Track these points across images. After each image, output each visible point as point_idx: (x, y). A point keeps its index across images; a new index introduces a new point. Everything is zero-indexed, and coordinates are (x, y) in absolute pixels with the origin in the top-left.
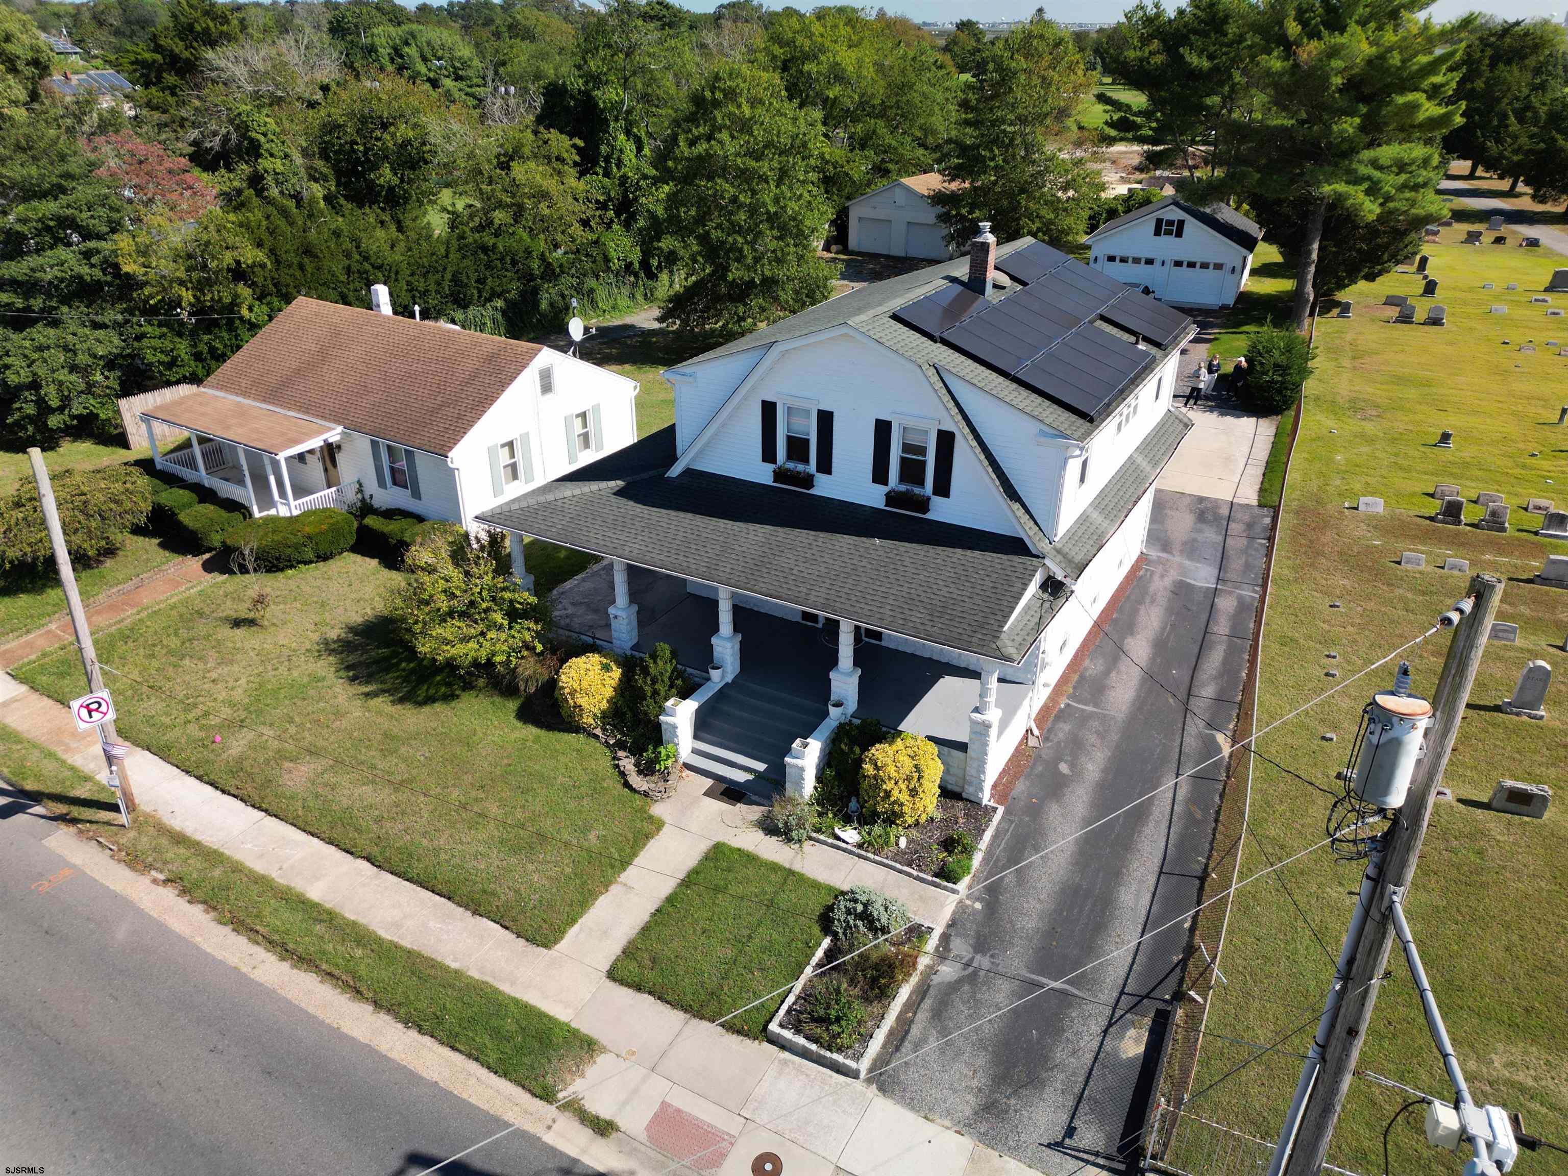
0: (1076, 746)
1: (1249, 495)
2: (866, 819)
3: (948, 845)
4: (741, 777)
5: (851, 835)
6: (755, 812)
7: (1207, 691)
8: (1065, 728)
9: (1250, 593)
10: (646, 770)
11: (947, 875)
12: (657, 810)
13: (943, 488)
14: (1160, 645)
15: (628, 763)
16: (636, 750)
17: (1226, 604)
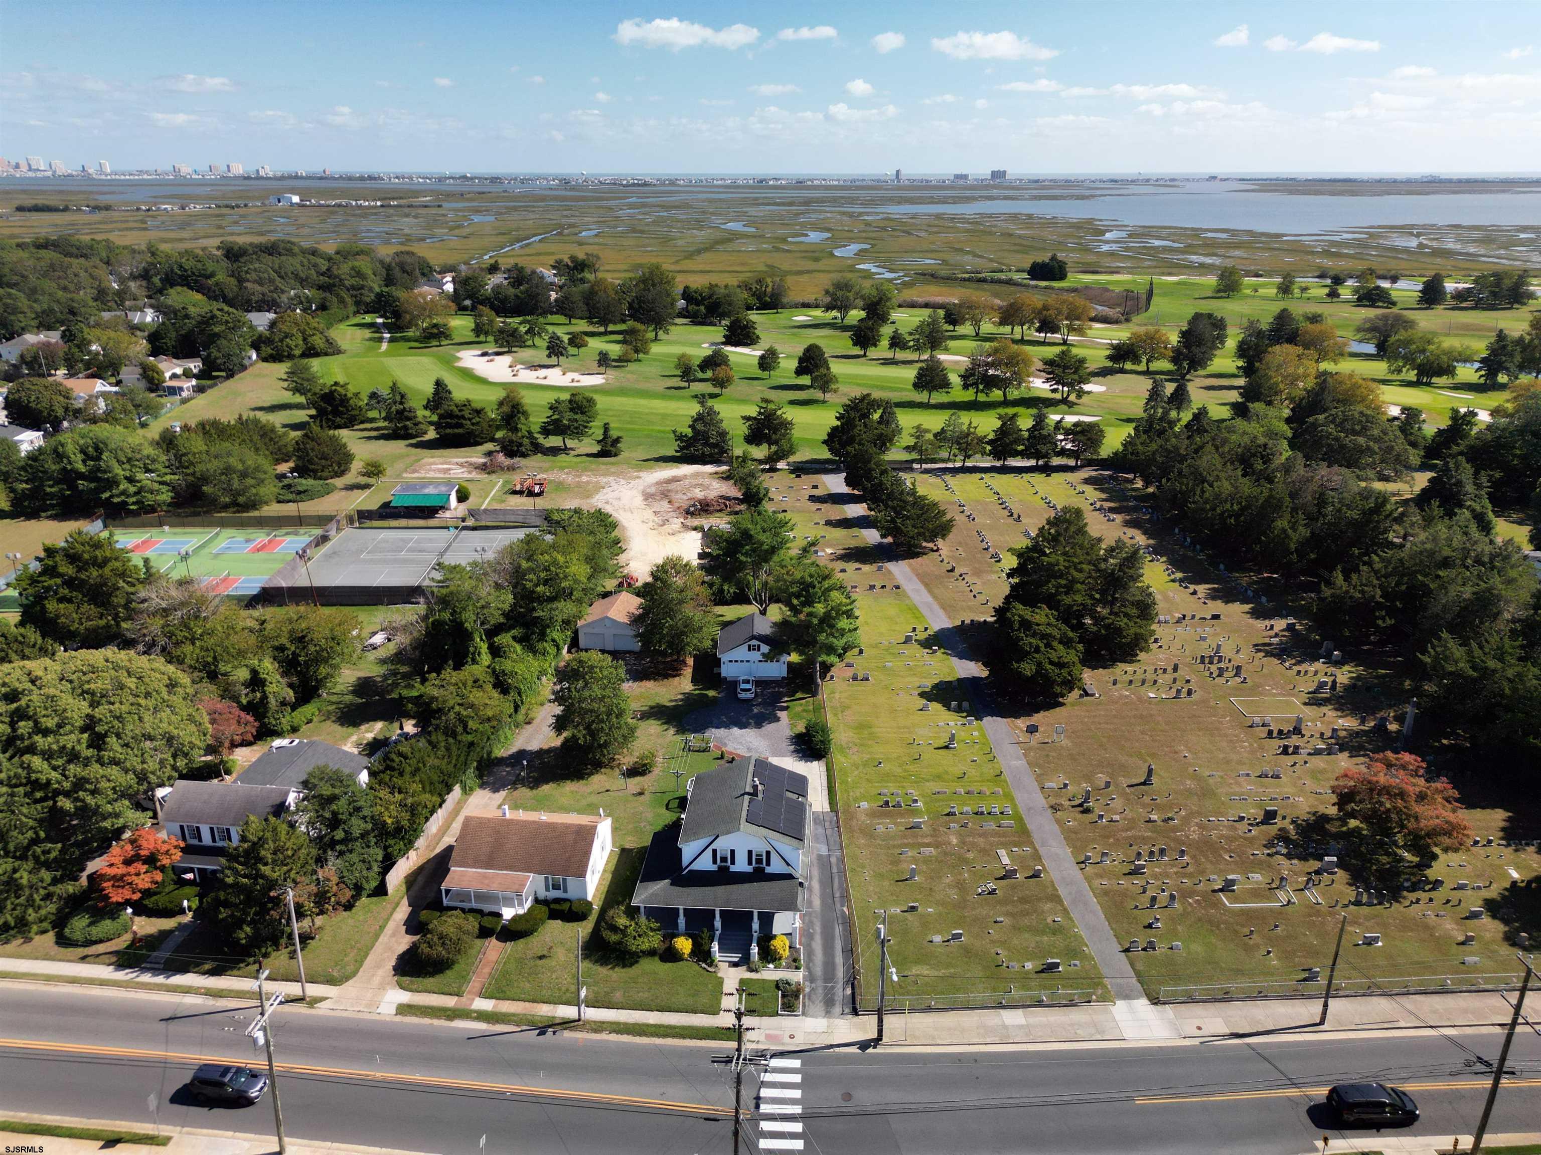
0: (811, 922)
1: (827, 808)
2: (773, 961)
3: (795, 960)
4: (736, 960)
5: (771, 966)
6: (744, 968)
7: (837, 895)
8: (807, 918)
9: (838, 854)
10: (710, 965)
11: (797, 968)
12: (719, 975)
13: (768, 864)
14: (821, 882)
15: (704, 965)
16: (705, 961)
17: (833, 860)
